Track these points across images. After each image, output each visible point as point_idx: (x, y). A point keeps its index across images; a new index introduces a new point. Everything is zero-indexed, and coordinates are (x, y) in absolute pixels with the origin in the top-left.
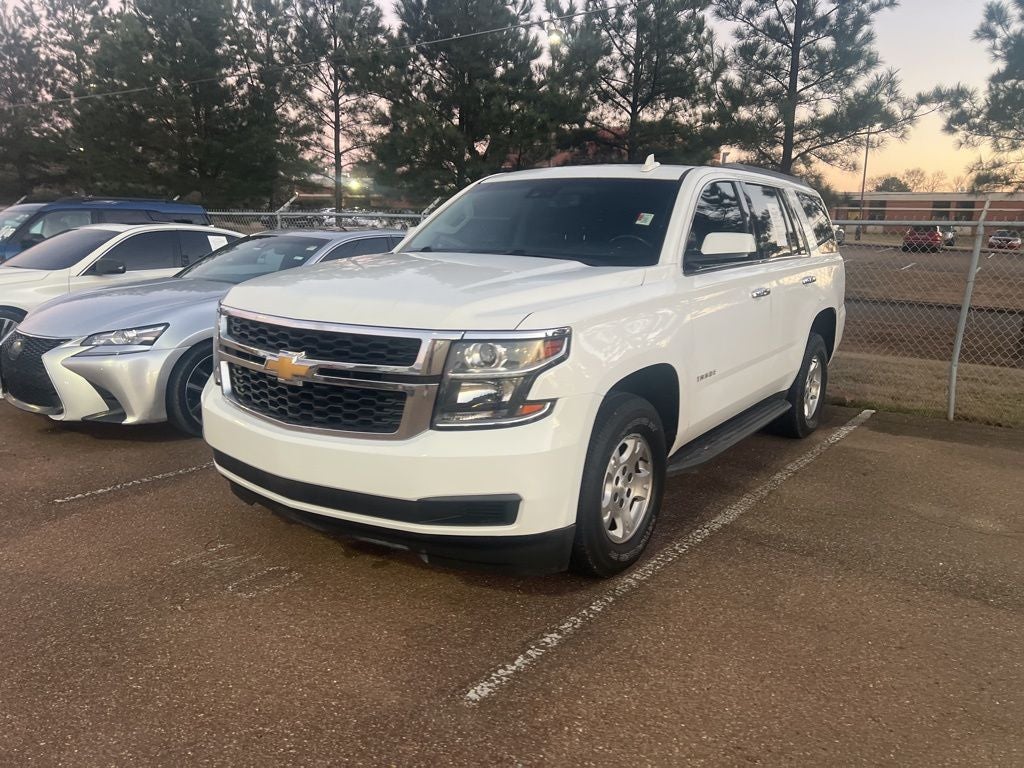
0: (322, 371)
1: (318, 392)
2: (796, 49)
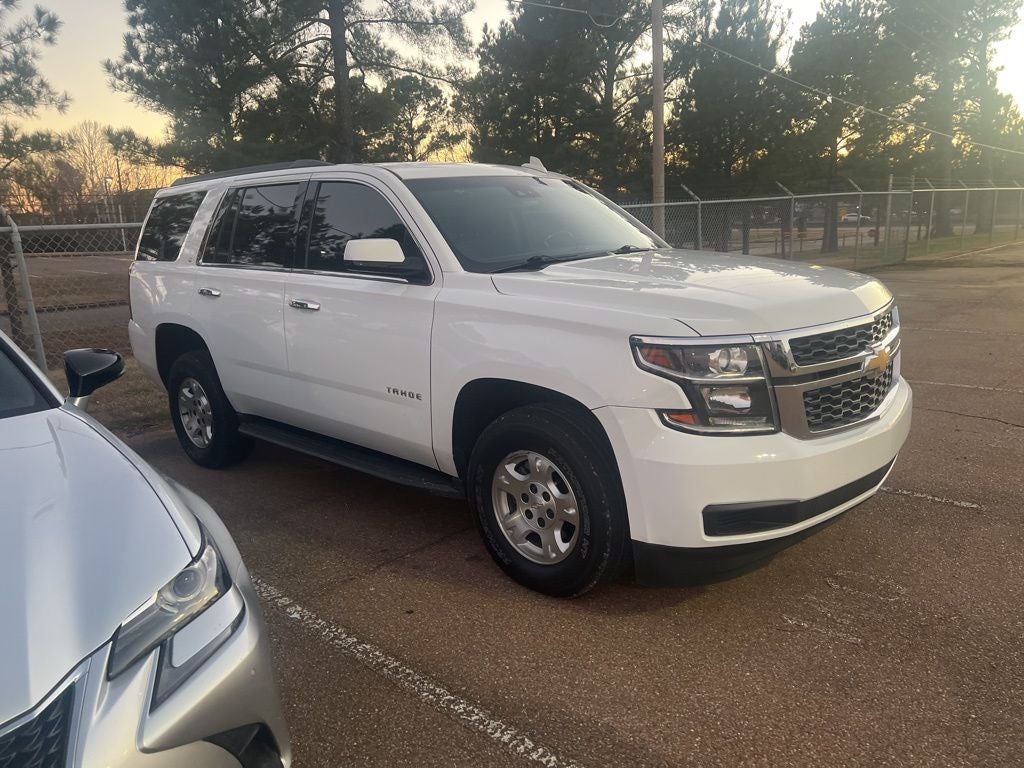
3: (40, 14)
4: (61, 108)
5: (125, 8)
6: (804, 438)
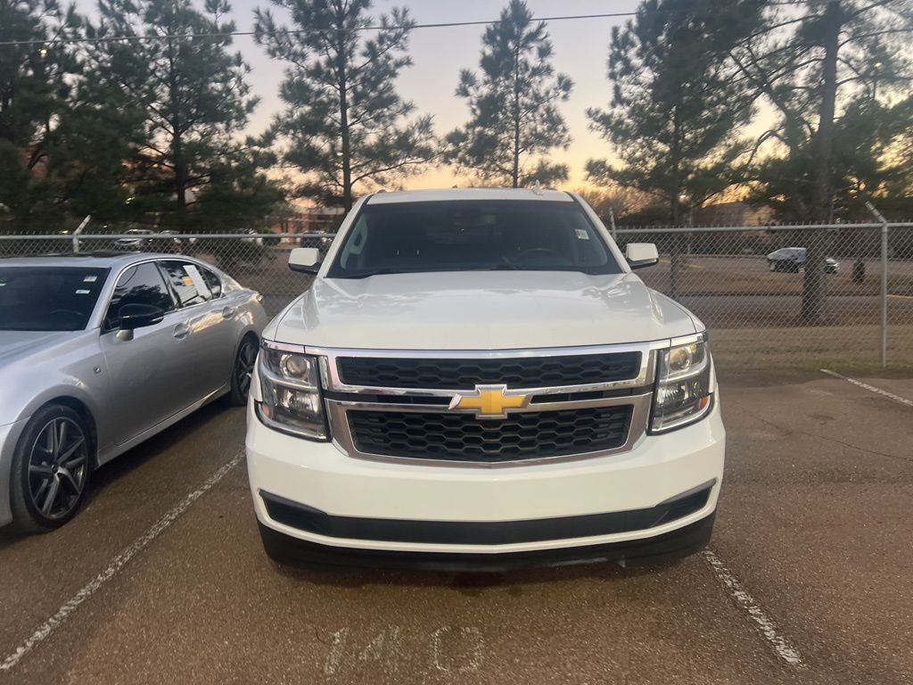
0: (536, 399)
1: (525, 422)
2: (343, 91)
3: (561, 79)
4: (565, 147)
5: (608, 66)
6: (352, 455)
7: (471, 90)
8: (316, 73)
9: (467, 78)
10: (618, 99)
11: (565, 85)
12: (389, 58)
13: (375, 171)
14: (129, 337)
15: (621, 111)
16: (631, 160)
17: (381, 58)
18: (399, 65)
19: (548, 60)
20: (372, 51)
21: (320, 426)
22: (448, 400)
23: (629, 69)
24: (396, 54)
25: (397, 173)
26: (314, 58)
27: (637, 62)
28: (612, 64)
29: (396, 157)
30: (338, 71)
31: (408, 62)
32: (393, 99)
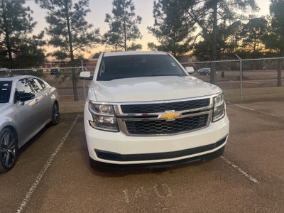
0: (183, 114)
1: (180, 121)
2: (68, 20)
3: (138, 17)
4: (140, 38)
6: (128, 135)
7: (110, 20)
8: (58, 13)
9: (108, 16)
10: (156, 24)
11: (140, 19)
12: (83, 9)
13: (81, 46)
14: (23, 104)
15: (157, 28)
16: (162, 42)
17: (80, 9)
18: (86, 11)
19: (134, 11)
20: (77, 7)
21: (116, 127)
22: (157, 116)
23: (159, 14)
24: (85, 8)
25: (88, 47)
26: (57, 8)
27: (162, 12)
28: (154, 13)
29: (88, 42)
30: (65, 13)
31: (89, 11)
32: (86, 23)
